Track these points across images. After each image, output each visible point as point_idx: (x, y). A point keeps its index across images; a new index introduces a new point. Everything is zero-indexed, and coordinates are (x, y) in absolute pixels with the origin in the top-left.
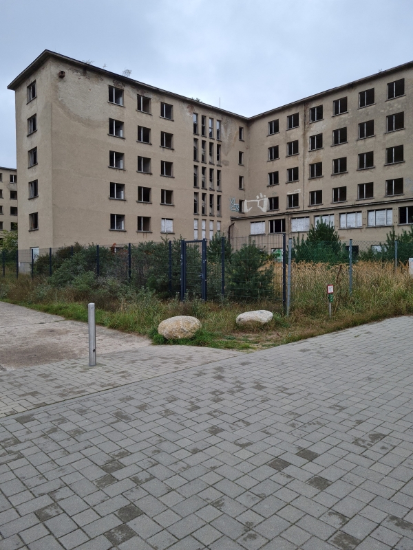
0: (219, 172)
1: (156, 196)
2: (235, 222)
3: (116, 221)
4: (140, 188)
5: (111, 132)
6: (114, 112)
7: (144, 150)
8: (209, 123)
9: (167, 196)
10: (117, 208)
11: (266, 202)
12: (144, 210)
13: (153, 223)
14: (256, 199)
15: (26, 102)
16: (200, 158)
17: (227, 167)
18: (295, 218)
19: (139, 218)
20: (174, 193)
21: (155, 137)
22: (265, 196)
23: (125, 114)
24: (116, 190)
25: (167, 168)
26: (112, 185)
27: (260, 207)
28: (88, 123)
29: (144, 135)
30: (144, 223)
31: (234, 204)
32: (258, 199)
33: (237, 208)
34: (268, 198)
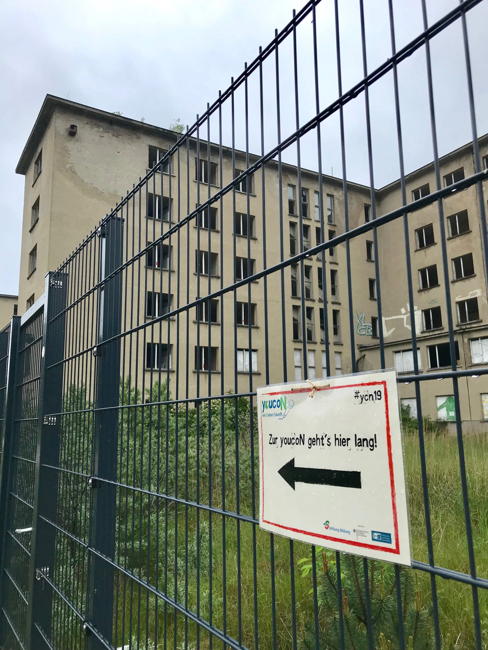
0: (334, 273)
1: (227, 314)
2: (367, 353)
3: (158, 354)
5: (152, 213)
6: (157, 184)
7: (206, 240)
8: (313, 200)
9: (247, 313)
11: (419, 317)
12: (207, 336)
14: (401, 314)
15: (32, 184)
18: (477, 339)
20: (258, 307)
21: (225, 221)
22: (415, 308)
23: (175, 187)
24: (159, 304)
25: (245, 268)
27: (409, 327)
29: (207, 219)
31: (363, 324)
32: (405, 314)
33: (369, 330)
34: (422, 311)
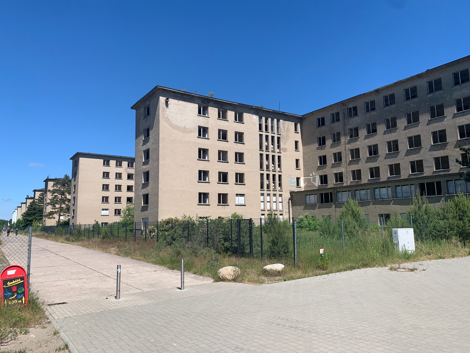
0: (279, 157)
1: (231, 178)
2: (294, 194)
3: (203, 197)
4: (220, 173)
5: (200, 135)
6: (202, 121)
7: (223, 146)
8: (270, 122)
9: (240, 178)
10: (203, 188)
11: (318, 179)
12: (223, 189)
13: (229, 198)
14: (310, 176)
15: (143, 117)
16: (264, 148)
17: (286, 153)
18: (340, 192)
19: (219, 195)
20: (245, 174)
21: (231, 136)
22: (316, 174)
23: (209, 122)
24: (203, 175)
25: (240, 157)
26: (200, 172)
27: (313, 182)
28: (184, 130)
29: (223, 135)
30: (223, 199)
31: (292, 181)
32: (312, 177)
33: (295, 184)
34: (319, 176)
